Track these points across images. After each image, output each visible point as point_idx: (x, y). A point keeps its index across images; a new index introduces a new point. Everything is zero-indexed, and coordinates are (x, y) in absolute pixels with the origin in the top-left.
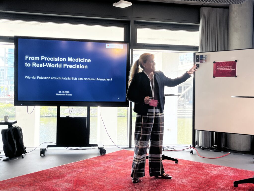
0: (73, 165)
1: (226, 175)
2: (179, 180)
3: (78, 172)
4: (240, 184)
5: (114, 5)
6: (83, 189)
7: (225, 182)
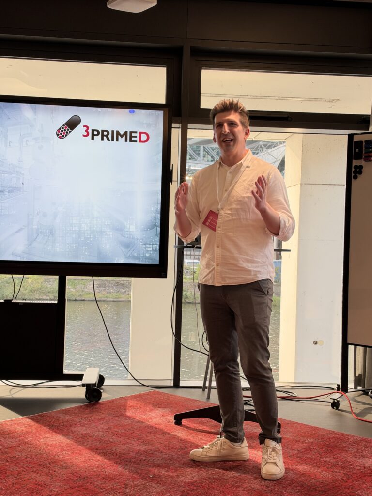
5: (108, 6)
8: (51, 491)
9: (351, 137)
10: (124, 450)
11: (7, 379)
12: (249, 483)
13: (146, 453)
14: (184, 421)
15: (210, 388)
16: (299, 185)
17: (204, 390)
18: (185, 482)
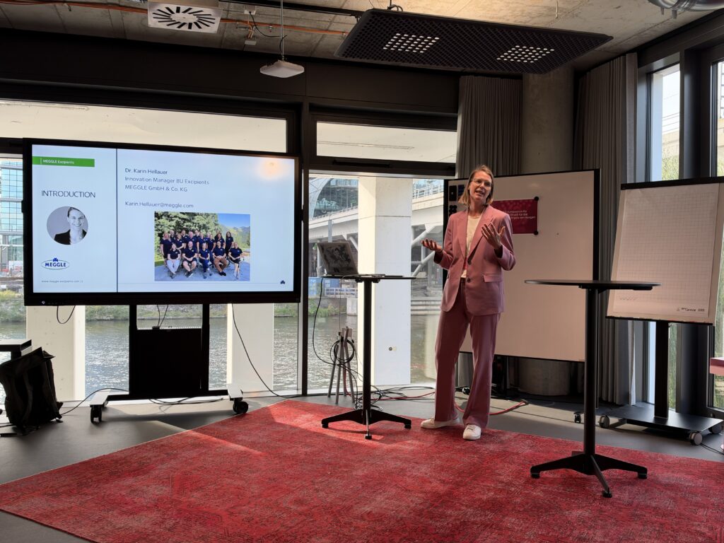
0: (171, 441)
1: (515, 451)
2: (413, 468)
3: (184, 459)
4: (545, 472)
5: (261, 72)
6: (195, 497)
7: (513, 467)
8: (252, 493)
9: (446, 182)
10: (293, 452)
11: (155, 398)
12: (410, 471)
13: (312, 453)
14: (330, 425)
15: (338, 394)
16: (374, 218)
17: (329, 396)
18: (360, 476)
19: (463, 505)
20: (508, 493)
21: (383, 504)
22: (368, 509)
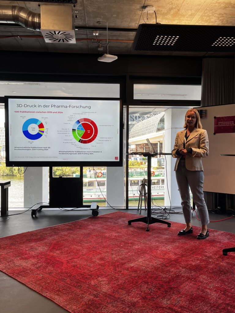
0: (60, 227)
1: (219, 241)
3: (61, 235)
4: (231, 253)
5: (98, 60)
6: (56, 253)
7: (215, 249)
8: (83, 253)
12: (161, 248)
13: (118, 236)
14: (132, 223)
15: (141, 209)
16: (171, 129)
17: (138, 210)
18: (136, 248)
19: (181, 266)
20: (207, 262)
21: (141, 263)
22: (132, 265)
